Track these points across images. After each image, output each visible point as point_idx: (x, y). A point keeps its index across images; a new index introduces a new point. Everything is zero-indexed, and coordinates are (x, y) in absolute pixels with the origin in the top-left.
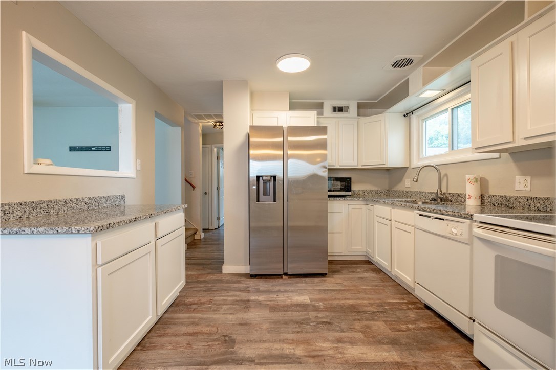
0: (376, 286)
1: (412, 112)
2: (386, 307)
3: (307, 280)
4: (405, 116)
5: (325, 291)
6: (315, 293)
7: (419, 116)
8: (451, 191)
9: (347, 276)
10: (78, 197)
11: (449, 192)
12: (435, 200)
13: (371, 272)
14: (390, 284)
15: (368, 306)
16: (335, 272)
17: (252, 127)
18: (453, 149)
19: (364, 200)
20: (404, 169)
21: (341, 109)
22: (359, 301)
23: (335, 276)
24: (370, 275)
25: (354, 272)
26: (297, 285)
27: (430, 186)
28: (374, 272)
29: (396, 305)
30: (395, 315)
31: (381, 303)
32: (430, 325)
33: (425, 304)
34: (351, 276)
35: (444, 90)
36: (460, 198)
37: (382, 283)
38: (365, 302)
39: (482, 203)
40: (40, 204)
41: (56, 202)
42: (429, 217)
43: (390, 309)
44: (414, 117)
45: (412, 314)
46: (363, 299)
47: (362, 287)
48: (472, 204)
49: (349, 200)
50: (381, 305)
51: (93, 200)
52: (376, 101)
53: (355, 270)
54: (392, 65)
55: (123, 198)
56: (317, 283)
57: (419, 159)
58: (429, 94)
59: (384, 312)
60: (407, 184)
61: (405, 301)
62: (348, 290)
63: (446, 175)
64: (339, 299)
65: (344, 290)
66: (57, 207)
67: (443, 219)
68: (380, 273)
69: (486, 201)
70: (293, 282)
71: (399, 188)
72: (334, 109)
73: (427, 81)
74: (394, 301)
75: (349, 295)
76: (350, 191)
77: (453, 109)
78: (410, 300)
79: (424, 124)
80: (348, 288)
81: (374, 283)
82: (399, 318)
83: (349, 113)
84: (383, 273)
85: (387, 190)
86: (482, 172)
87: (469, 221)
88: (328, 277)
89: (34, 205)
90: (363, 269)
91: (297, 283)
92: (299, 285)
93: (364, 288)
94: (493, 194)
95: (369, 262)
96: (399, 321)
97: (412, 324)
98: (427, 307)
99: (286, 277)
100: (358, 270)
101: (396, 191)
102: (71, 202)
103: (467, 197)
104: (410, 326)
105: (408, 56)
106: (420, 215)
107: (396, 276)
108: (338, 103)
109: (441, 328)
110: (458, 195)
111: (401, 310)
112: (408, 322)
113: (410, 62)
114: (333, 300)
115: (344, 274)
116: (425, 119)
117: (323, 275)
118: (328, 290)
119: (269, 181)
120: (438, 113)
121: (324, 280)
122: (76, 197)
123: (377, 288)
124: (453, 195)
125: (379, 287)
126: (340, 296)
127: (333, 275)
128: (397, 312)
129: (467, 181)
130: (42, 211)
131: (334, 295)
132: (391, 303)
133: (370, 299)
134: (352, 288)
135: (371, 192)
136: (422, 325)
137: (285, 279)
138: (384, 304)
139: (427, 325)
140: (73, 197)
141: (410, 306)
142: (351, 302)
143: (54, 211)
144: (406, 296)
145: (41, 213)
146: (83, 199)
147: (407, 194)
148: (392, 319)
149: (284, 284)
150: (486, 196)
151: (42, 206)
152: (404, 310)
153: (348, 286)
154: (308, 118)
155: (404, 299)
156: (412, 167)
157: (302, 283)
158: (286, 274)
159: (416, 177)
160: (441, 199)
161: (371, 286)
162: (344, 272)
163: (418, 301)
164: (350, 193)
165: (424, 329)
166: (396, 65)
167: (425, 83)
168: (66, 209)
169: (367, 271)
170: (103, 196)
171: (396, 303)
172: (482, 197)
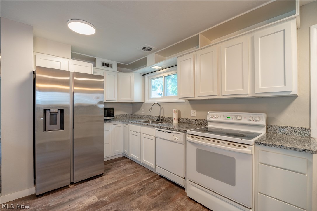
0: (134, 172)
1: (146, 74)
2: (144, 184)
3: (90, 182)
4: (142, 75)
5: (106, 187)
6: (99, 191)
7: (149, 77)
8: (165, 116)
9: (116, 171)
11: (164, 116)
12: (158, 120)
13: (128, 163)
14: (140, 168)
15: (135, 188)
16: (107, 170)
17: (38, 68)
18: (165, 96)
19: (122, 121)
20: (141, 103)
21: (107, 65)
22: (129, 186)
23: (109, 173)
24: (128, 166)
25: (119, 166)
26: (84, 189)
27: (156, 113)
28: (130, 163)
29: (148, 181)
30: (150, 187)
31: (141, 183)
32: (166, 187)
33: (160, 175)
34: (118, 170)
35: (162, 67)
36: (169, 119)
37: (136, 170)
38: (132, 185)
39: (179, 122)
42: (164, 131)
43: (147, 185)
44: (146, 77)
45: (157, 184)
46: (130, 184)
47: (127, 176)
48: (175, 122)
49: (114, 122)
50: (141, 184)
52: (127, 64)
53: (119, 165)
54: (142, 48)
56: (99, 182)
57: (149, 99)
58: (156, 68)
59: (144, 188)
60: (143, 111)
61: (151, 177)
62: (120, 181)
63: (163, 108)
64: (117, 189)
65: (118, 181)
67: (171, 133)
68: (133, 163)
69: (180, 121)
70: (80, 188)
71: (138, 113)
72: (103, 64)
73: (157, 61)
74: (146, 179)
75: (121, 184)
76: (113, 116)
77: (165, 77)
78: (153, 175)
79: (151, 81)
80: (119, 179)
81: (132, 171)
82: (152, 189)
83: (112, 68)
84: (135, 163)
85: (132, 114)
86: (179, 108)
87: (183, 133)
88: (105, 175)
90: (123, 163)
91: (83, 187)
92: (86, 188)
93: (128, 176)
94: (183, 118)
95: (125, 158)
96: (153, 190)
97: (159, 190)
98: (161, 177)
99: (72, 186)
100: (121, 164)
101: (137, 115)
103: (173, 119)
104: (158, 191)
105: (150, 46)
106: (159, 130)
107: (143, 164)
108: (106, 61)
109: (170, 186)
110: (168, 118)
111: (151, 183)
112: (157, 190)
113: (150, 49)
114: (113, 191)
115: (114, 170)
116: (152, 79)
117: (101, 175)
118: (107, 185)
119: (57, 113)
120: (158, 77)
121: (103, 179)
123: (135, 173)
124: (166, 118)
125: (136, 172)
126: (116, 187)
127: (108, 172)
128: (150, 185)
129: (173, 112)
131: (113, 187)
132: (145, 180)
133: (134, 182)
134: (122, 178)
135: (123, 115)
136: (163, 188)
137: (72, 188)
138: (142, 183)
139: (164, 187)
141: (154, 179)
142: (125, 188)
144: (150, 173)
147: (143, 117)
148: (149, 191)
149: (73, 192)
150: (180, 119)
152: (152, 182)
153: (119, 178)
154: (86, 68)
155: (150, 176)
156: (146, 103)
157: (87, 186)
158: (72, 184)
159: (151, 109)
160: (162, 120)
161: (132, 173)
162: (113, 169)
163: (156, 174)
164: (113, 118)
165: (164, 190)
166: (144, 49)
167: (156, 62)
169: (126, 164)
171: (147, 179)
172: (179, 119)
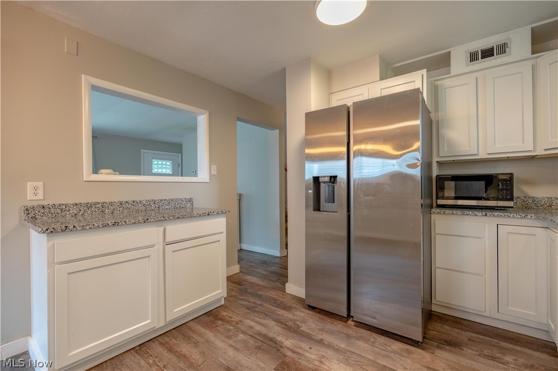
9: (466, 361)
10: (135, 200)
16: (447, 342)
21: (488, 53)
26: (356, 342)
40: (94, 204)
41: (111, 204)
51: (153, 202)
55: (190, 200)
66: (112, 208)
72: (473, 57)
76: (511, 199)
83: (510, 55)
88: (423, 349)
89: (89, 205)
92: (360, 343)
102: (127, 204)
108: (483, 44)
115: (463, 355)
122: (133, 200)
130: (97, 210)
137: (347, 326)
140: (130, 199)
143: (109, 210)
145: (96, 212)
146: (140, 201)
149: (340, 333)
151: (97, 206)
157: (367, 341)
164: (510, 204)
168: (121, 209)
170: (165, 198)
